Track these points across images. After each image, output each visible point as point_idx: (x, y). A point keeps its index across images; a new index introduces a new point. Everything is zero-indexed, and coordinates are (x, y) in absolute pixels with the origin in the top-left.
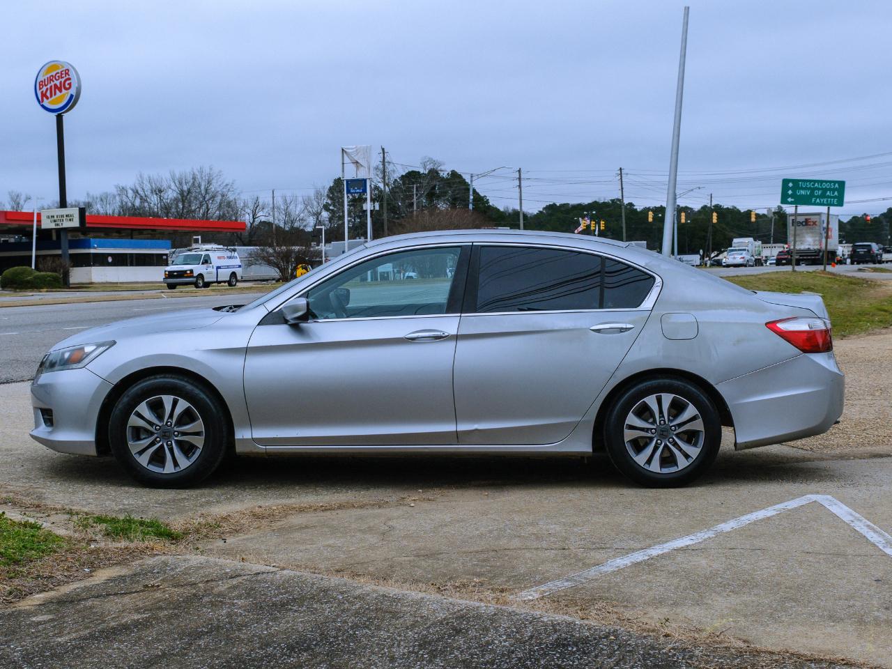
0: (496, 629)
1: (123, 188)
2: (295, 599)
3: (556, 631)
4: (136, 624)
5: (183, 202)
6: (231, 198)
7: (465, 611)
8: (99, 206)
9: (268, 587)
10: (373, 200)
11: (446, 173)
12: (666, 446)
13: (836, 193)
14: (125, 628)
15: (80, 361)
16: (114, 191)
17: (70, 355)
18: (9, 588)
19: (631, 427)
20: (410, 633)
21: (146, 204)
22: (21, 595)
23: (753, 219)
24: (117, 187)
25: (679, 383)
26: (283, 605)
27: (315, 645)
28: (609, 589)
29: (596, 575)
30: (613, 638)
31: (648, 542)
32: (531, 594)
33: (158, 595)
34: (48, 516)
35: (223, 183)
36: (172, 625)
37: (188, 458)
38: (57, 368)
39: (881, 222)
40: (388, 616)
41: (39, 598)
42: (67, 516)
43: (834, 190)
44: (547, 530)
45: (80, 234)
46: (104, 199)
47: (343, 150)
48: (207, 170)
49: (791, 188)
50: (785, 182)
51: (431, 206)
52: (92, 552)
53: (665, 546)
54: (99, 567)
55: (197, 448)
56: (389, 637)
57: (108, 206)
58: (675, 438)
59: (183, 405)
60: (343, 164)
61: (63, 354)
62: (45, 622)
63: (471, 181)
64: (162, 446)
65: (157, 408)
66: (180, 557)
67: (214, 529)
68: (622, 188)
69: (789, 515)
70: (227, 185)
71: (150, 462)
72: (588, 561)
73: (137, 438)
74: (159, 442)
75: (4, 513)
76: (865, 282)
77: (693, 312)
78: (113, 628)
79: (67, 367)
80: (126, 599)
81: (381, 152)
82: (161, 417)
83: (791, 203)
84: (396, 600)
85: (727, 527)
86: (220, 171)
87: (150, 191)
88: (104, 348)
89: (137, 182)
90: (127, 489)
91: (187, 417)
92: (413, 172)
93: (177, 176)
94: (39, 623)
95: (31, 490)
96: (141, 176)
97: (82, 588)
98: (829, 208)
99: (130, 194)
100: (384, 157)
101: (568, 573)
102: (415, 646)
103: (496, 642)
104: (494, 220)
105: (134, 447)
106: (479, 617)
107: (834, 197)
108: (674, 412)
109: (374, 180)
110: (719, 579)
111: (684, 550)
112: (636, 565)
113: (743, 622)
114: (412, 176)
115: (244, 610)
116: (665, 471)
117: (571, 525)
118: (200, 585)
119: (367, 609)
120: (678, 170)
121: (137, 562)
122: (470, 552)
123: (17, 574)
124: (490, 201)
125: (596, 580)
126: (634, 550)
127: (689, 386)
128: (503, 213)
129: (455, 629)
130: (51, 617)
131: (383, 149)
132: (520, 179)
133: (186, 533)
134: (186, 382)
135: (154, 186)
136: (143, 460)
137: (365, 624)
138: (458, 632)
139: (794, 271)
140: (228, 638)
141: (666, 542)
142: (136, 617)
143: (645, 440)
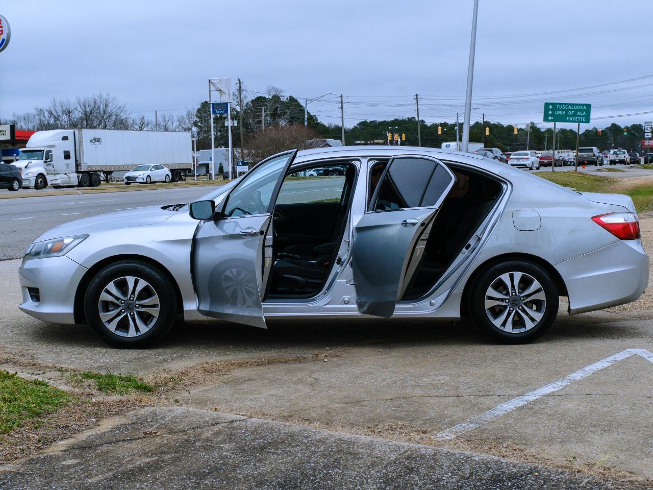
0: (440, 467)
1: (41, 110)
2: (270, 443)
3: (489, 469)
4: (149, 466)
5: (87, 120)
6: (123, 117)
7: (409, 452)
8: (22, 124)
9: (245, 433)
10: (232, 119)
11: (285, 98)
12: (517, 312)
13: (584, 113)
14: (141, 469)
15: (60, 250)
16: (34, 112)
17: (52, 246)
18: (37, 437)
19: (490, 298)
20: (373, 472)
21: (58, 122)
22: (47, 442)
23: (516, 132)
24: (36, 109)
25: (526, 263)
26: (262, 448)
27: (301, 483)
28: (506, 430)
29: (492, 418)
30: (537, 474)
31: (521, 390)
32: (448, 435)
33: (158, 440)
34: (44, 373)
35: (117, 106)
36: (179, 467)
37: (147, 325)
38: (42, 255)
39: (607, 134)
40: (350, 457)
41: (62, 445)
42: (59, 373)
43: (583, 111)
44: (439, 380)
45: (10, 145)
46: (26, 118)
47: (210, 81)
48: (105, 96)
49: (551, 110)
50: (547, 105)
51: (275, 123)
52: (94, 405)
53: (535, 392)
54: (103, 417)
55: (154, 317)
56: (357, 475)
57: (30, 124)
58: (523, 306)
59: (143, 283)
60: (210, 91)
61: (47, 245)
62: (74, 466)
63: (306, 104)
64: (127, 315)
65: (122, 286)
66: (164, 408)
67: (176, 382)
68: (418, 109)
69: (620, 366)
70: (120, 107)
71: (117, 329)
72: (481, 406)
73: (106, 309)
74: (124, 313)
75: (16, 373)
76: (606, 179)
77: (536, 209)
78: (131, 470)
79: (50, 255)
80: (134, 445)
81: (238, 82)
82: (125, 293)
83: (551, 121)
84: (350, 443)
85: (578, 375)
86: (115, 97)
87: (61, 112)
88: (80, 240)
89: (51, 105)
90: (99, 349)
91: (146, 293)
92: (260, 97)
93: (82, 100)
94: (69, 467)
95: (24, 351)
96: (54, 101)
97: (94, 436)
98: (579, 124)
99: (47, 114)
100: (240, 87)
101: (469, 416)
102: (381, 483)
103: (444, 478)
104: (321, 133)
105: (104, 316)
106: (422, 457)
107: (583, 116)
108: (522, 285)
109: (233, 104)
110: (589, 420)
111: (552, 395)
112: (520, 409)
113: (623, 457)
114: (260, 101)
115: (232, 453)
116: (517, 331)
117: (456, 376)
118: (189, 432)
119: (331, 451)
120: (472, 96)
121: (132, 412)
122: (386, 400)
123: (40, 425)
124: (318, 119)
125: (493, 422)
126: (514, 396)
127: (535, 267)
128: (328, 128)
129: (407, 468)
130: (77, 461)
131: (239, 80)
132: (342, 102)
133: (157, 386)
134: (145, 265)
135: (64, 109)
136: (112, 327)
137: (333, 464)
138: (411, 470)
139: (553, 171)
140: (228, 479)
141: (535, 389)
142: (147, 460)
143: (500, 307)
